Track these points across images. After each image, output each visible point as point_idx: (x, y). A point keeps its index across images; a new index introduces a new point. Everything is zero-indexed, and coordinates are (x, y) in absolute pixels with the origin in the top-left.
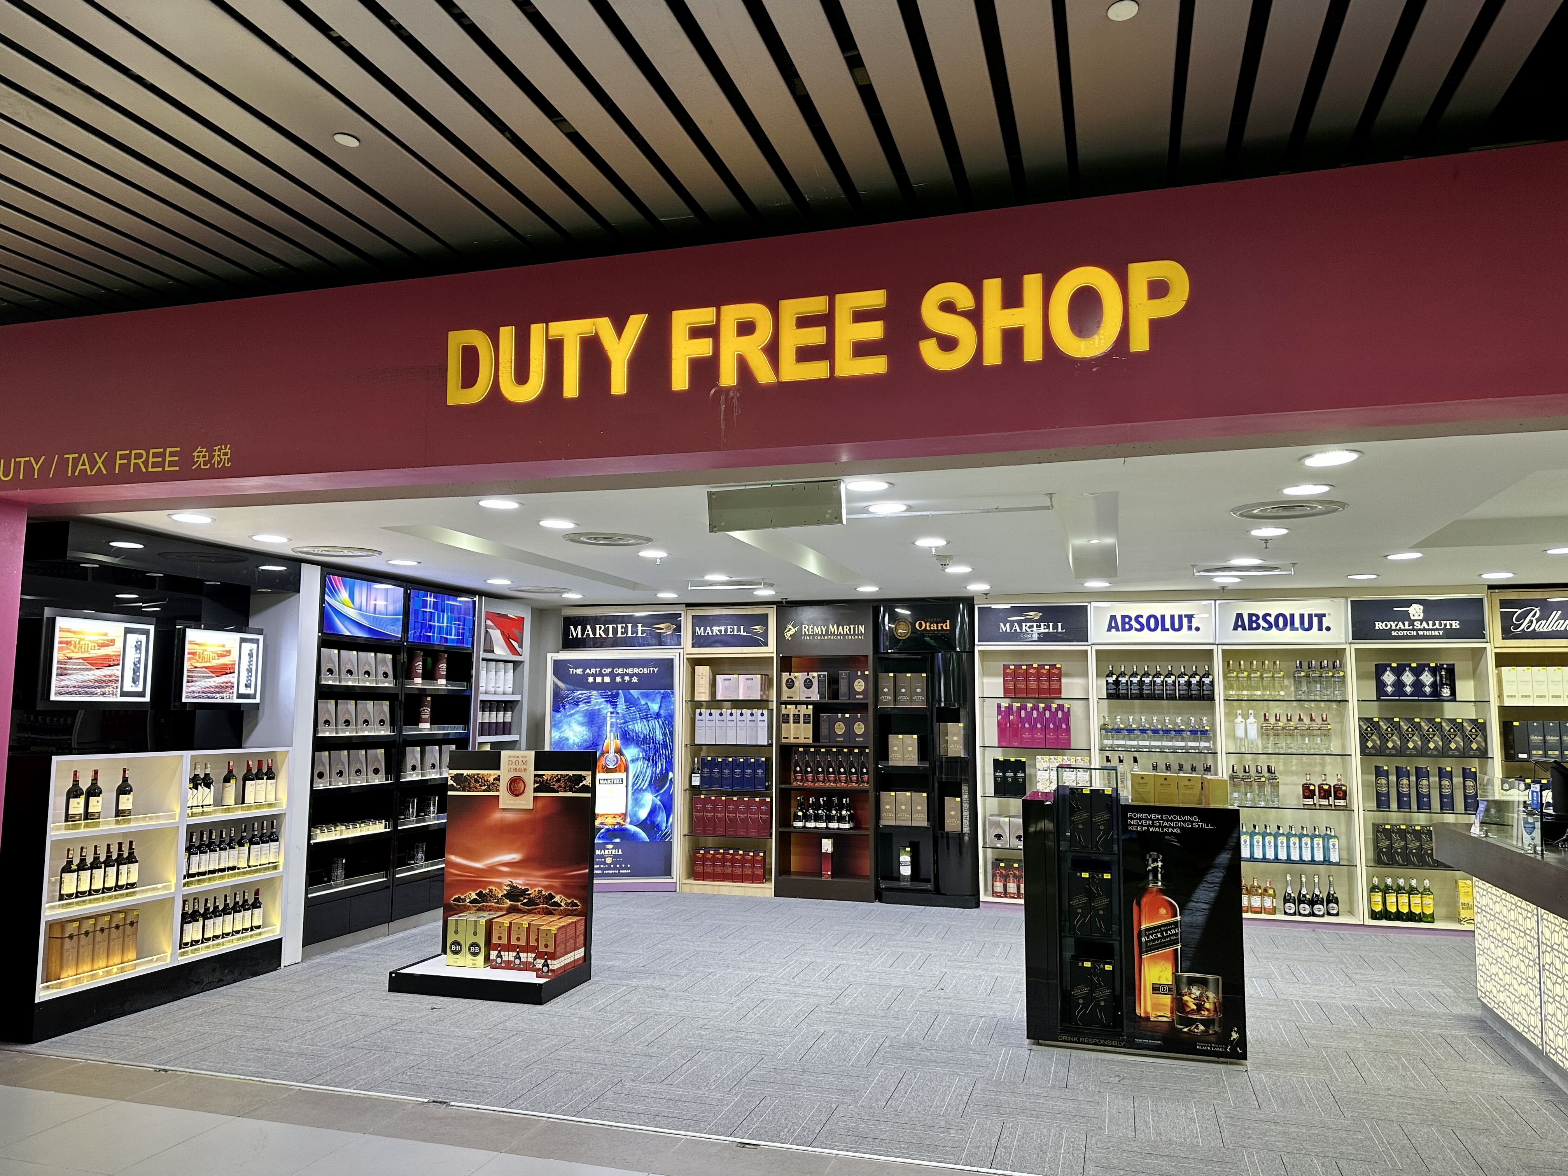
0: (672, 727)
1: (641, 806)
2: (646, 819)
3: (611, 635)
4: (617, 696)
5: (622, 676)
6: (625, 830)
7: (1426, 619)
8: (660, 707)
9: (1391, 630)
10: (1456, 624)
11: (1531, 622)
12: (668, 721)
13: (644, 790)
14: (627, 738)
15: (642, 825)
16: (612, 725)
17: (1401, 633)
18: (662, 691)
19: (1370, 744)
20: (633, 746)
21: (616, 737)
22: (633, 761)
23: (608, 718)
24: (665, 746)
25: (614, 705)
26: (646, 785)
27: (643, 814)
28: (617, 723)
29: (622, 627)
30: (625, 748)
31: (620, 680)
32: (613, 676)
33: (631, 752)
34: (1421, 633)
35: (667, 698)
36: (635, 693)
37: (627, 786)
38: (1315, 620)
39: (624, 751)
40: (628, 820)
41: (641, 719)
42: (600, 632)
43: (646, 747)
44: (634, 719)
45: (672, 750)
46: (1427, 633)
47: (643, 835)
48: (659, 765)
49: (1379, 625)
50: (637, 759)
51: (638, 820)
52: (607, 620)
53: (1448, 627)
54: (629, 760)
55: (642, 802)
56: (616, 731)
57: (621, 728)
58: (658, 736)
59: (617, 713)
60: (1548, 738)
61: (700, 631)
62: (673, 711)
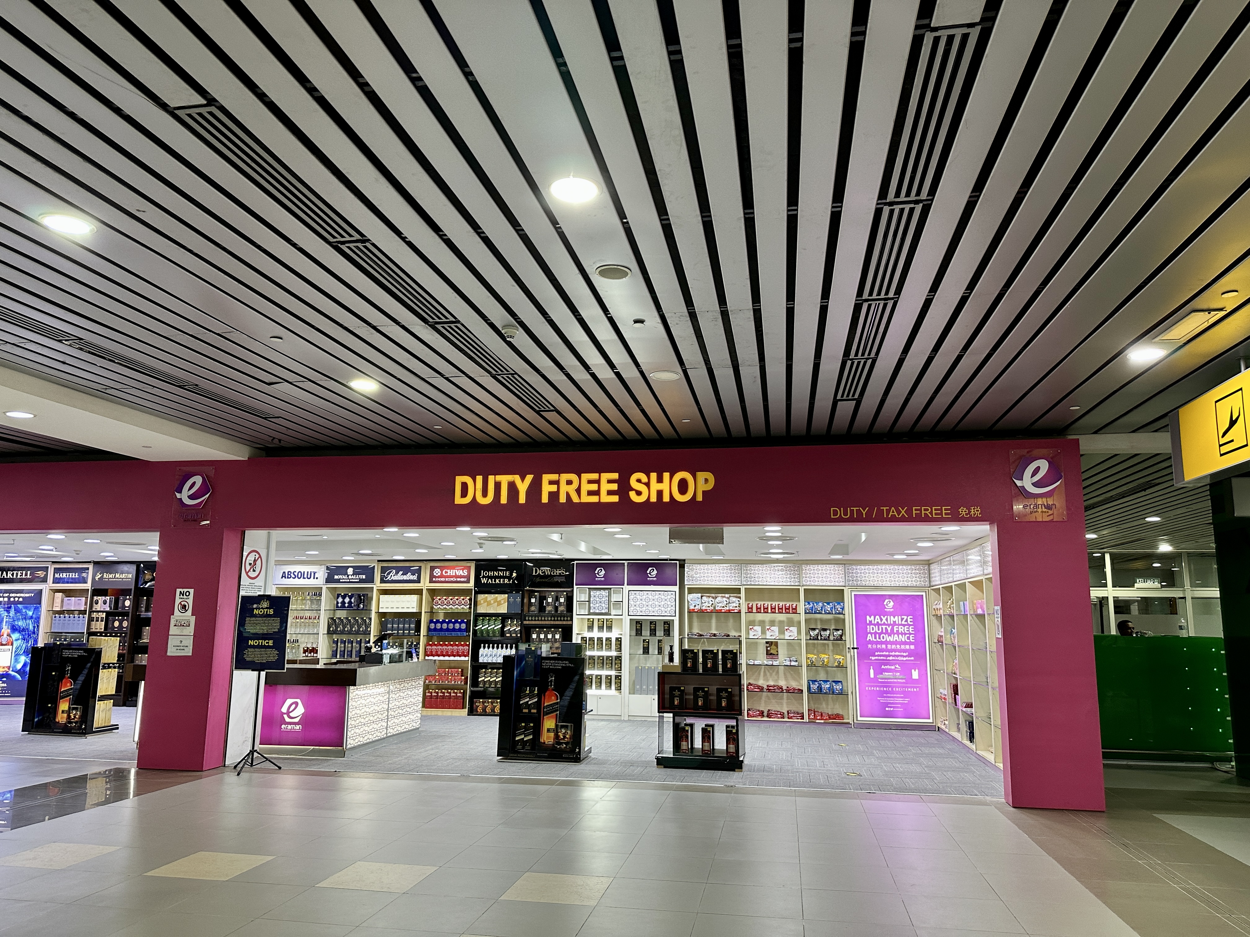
0: (39, 623)
1: (19, 663)
2: (20, 669)
3: (15, 577)
4: (10, 607)
5: (14, 598)
6: (9, 674)
7: (353, 575)
8: (33, 614)
9: (340, 579)
10: (364, 577)
11: (391, 576)
12: (37, 620)
13: (21, 655)
14: (14, 629)
15: (18, 672)
16: (6, 622)
17: (344, 580)
18: (35, 605)
19: (331, 629)
20: (16, 633)
21: (8, 628)
22: (16, 640)
23: (5, 619)
24: (34, 633)
25: (8, 612)
26: (22, 652)
27: (19, 666)
28: (9, 621)
29: (21, 573)
30: (12, 634)
31: (13, 600)
32: (9, 598)
33: (15, 636)
34: (351, 580)
35: (37, 609)
36: (20, 606)
37: (12, 653)
38: (313, 574)
39: (12, 635)
40: (11, 669)
41: (22, 619)
42: (10, 575)
43: (23, 633)
44: (18, 619)
45: (37, 635)
46: (353, 580)
47: (18, 677)
48: (30, 642)
49: (336, 577)
50: (18, 639)
51: (16, 669)
52: (14, 569)
53: (361, 578)
54: (14, 639)
55: (19, 660)
56: (8, 625)
57: (11, 624)
58: (30, 628)
59: (10, 616)
60: (394, 625)
61: (57, 576)
62: (40, 615)
